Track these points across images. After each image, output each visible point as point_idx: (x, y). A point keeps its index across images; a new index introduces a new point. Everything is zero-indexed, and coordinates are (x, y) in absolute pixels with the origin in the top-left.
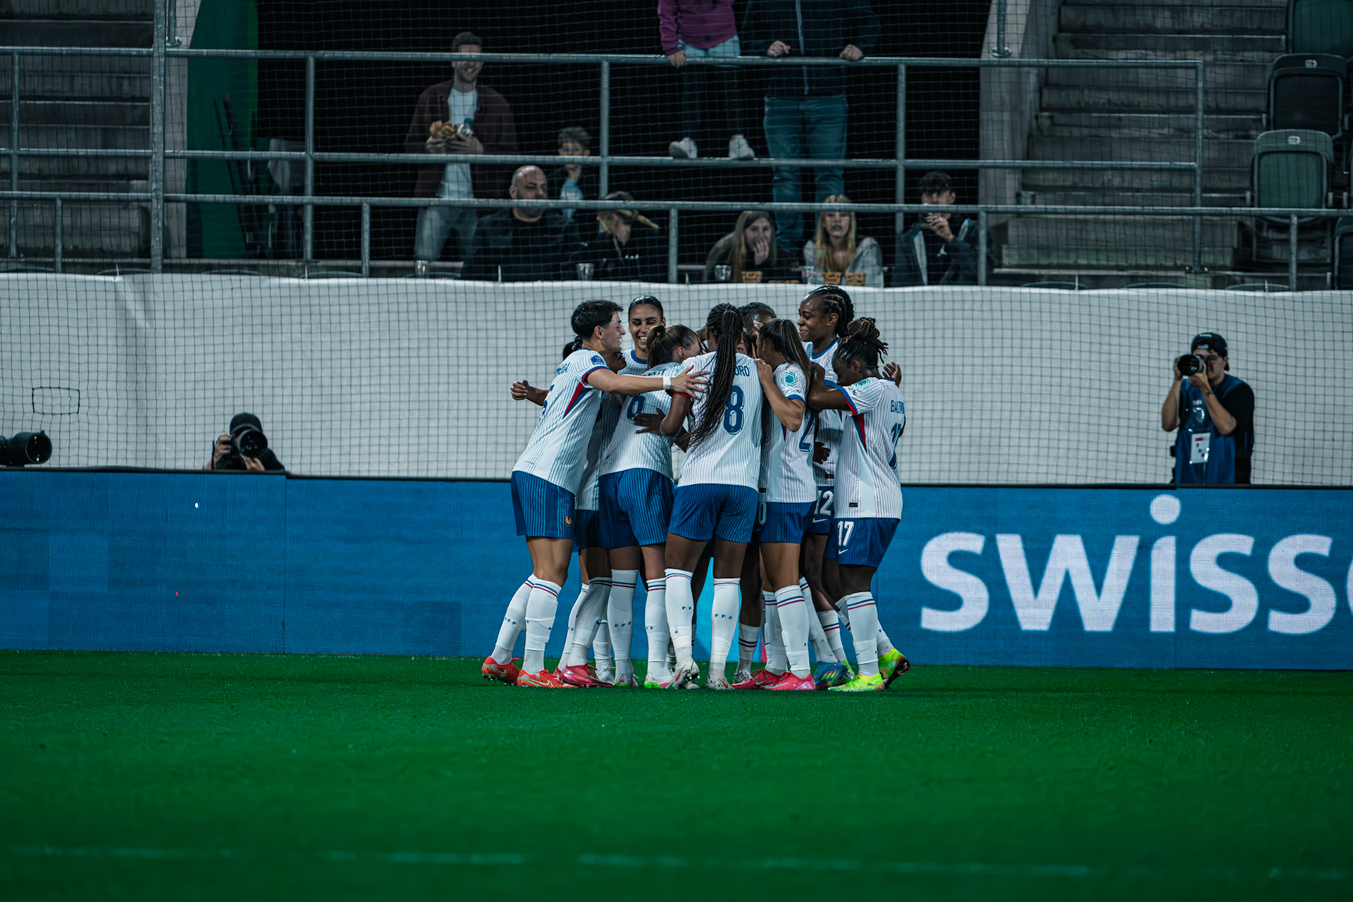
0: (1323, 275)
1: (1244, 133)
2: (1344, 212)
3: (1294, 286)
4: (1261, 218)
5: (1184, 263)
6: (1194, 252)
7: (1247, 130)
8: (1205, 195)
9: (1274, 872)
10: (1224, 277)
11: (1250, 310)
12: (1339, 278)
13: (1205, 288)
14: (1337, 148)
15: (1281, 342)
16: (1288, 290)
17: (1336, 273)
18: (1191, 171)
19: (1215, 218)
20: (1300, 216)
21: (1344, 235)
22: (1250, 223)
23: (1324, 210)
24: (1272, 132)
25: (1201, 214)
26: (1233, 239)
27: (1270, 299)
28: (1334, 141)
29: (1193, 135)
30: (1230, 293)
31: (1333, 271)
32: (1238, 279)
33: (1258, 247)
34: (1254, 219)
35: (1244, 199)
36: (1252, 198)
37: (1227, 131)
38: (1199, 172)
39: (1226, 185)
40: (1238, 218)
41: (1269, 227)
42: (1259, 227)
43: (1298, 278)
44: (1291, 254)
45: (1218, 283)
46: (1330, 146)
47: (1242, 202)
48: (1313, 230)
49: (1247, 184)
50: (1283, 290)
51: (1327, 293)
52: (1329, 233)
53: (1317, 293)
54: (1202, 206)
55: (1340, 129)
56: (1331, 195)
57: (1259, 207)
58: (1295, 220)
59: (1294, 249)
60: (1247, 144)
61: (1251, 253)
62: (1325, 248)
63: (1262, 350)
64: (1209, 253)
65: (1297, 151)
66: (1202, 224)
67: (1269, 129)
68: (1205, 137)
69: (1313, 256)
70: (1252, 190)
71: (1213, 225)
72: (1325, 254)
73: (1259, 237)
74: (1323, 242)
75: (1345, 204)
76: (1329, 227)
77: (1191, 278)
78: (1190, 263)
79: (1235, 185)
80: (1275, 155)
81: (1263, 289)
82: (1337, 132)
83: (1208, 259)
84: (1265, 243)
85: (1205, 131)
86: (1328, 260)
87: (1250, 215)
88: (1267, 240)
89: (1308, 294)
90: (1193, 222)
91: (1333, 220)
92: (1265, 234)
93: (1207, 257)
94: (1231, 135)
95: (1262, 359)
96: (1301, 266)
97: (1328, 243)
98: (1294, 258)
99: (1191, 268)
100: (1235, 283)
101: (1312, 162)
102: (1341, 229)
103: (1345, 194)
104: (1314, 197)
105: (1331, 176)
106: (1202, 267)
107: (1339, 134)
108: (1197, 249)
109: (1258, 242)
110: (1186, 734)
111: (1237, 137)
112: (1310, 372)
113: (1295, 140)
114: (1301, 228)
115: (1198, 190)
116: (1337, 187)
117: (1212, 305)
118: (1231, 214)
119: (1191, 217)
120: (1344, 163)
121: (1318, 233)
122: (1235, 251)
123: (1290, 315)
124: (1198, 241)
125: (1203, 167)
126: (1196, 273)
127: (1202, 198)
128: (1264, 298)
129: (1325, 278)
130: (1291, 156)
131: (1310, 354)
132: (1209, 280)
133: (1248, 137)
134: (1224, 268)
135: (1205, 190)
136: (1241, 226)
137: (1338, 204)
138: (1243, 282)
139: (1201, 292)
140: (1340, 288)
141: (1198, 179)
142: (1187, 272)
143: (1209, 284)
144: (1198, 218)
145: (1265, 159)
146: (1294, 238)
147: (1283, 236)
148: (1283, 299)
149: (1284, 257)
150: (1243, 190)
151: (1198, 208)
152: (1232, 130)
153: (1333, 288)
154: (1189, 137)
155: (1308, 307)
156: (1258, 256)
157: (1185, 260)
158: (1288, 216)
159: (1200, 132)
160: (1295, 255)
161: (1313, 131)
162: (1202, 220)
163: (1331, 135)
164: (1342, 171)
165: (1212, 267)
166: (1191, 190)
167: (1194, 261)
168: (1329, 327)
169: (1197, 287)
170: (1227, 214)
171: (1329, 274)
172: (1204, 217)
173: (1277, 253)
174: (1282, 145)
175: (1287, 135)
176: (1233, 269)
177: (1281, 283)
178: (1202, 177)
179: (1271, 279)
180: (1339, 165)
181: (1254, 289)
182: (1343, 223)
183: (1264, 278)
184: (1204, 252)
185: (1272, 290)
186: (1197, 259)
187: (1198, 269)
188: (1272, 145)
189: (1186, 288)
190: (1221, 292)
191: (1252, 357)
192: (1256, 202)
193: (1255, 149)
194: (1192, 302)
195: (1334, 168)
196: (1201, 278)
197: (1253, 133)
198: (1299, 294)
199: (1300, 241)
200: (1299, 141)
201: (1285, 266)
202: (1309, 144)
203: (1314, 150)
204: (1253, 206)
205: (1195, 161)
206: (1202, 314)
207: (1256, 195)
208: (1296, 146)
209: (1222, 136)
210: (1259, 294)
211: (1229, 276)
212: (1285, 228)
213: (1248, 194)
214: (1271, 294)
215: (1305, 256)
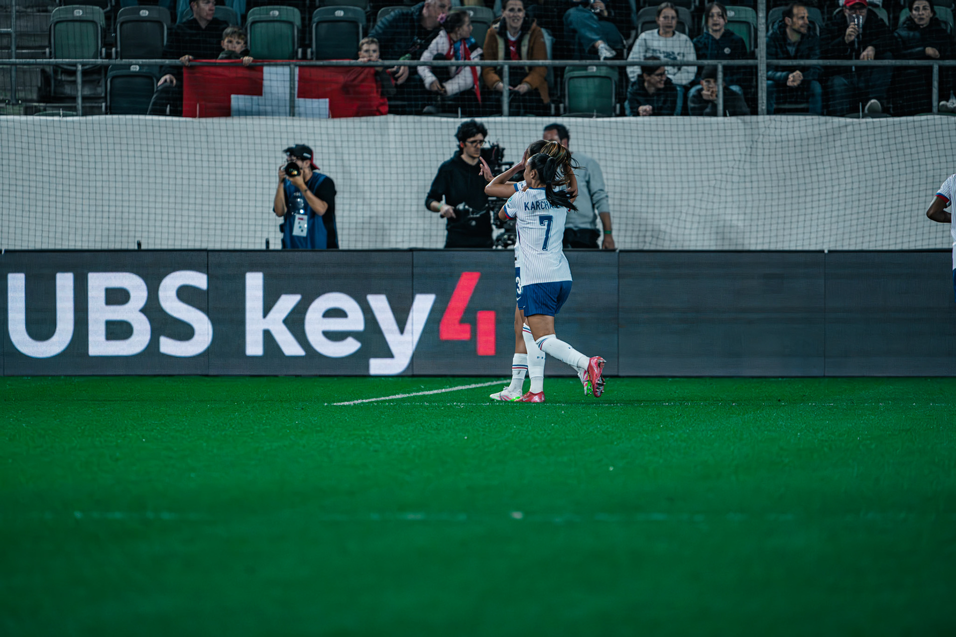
0: (100, 105)
1: (44, 8)
2: (113, 61)
3: (80, 112)
4: (57, 66)
5: (5, 98)
6: (11, 90)
7: (47, 6)
8: (18, 51)
9: (78, 515)
10: (32, 107)
11: (51, 130)
12: (110, 107)
13: (20, 114)
14: (108, 18)
15: (72, 151)
16: (77, 115)
17: (108, 104)
18: (8, 34)
19: (25, 67)
20: (83, 65)
21: (114, 78)
22: (49, 69)
23: (99, 61)
24: (63, 7)
25: (15, 64)
26: (38, 81)
27: (64, 121)
28: (105, 13)
29: (9, 10)
30: (36, 118)
31: (106, 102)
32: (42, 108)
33: (55, 86)
34: (52, 68)
35: (45, 53)
36: (50, 53)
37: (32, 7)
38: (14, 35)
39: (31, 44)
40: (42, 67)
41: (62, 72)
42: (55, 72)
43: (83, 107)
44: (77, 91)
45: (28, 112)
46: (103, 17)
47: (43, 55)
48: (92, 74)
49: (47, 43)
50: (73, 115)
51: (102, 117)
52: (103, 76)
53: (96, 117)
54: (16, 58)
55: (109, 5)
56: (104, 50)
57: (55, 58)
58: (80, 67)
59: (79, 87)
60: (46, 16)
61: (50, 91)
62: (101, 86)
63: (59, 156)
64: (22, 91)
65: (80, 21)
66: (16, 71)
67: (61, 6)
68: (17, 12)
69: (92, 92)
70: (50, 47)
71: (24, 72)
72: (100, 90)
73: (56, 80)
74: (99, 82)
75: (114, 55)
76: (103, 71)
77: (10, 107)
78: (9, 98)
79: (37, 44)
80: (65, 24)
81: (59, 115)
82: (107, 6)
83: (21, 95)
84: (61, 83)
85: (17, 7)
86: (103, 95)
87: (49, 64)
88: (61, 81)
89: (89, 118)
90: (11, 70)
91: (106, 67)
92: (59, 78)
93: (20, 93)
94: (35, 9)
95: (59, 163)
96: (84, 98)
97: (103, 82)
98: (79, 94)
99: (9, 101)
100: (40, 111)
101: (90, 27)
102: (111, 74)
103: (114, 50)
104: (92, 51)
105: (104, 37)
106: (18, 101)
107: (109, 8)
108: (14, 88)
109: (55, 83)
110: (13, 421)
111: (39, 11)
112: (92, 171)
113: (78, 13)
114: (85, 73)
115: (13, 48)
116: (108, 45)
117: (24, 126)
118: (36, 64)
119: (9, 67)
120: (112, 27)
121: (95, 77)
122: (40, 89)
123: (77, 132)
124: (13, 83)
125: (16, 32)
126: (13, 105)
127: (16, 53)
128: (60, 121)
129: (101, 107)
130: (77, 24)
131: (92, 159)
132: (22, 109)
133: (46, 11)
134: (32, 101)
135: (18, 48)
136: (43, 71)
137: (108, 56)
138: (45, 110)
139: (17, 118)
140: (111, 114)
141: (13, 40)
142: (6, 104)
143: (22, 112)
144: (14, 67)
145: (58, 26)
146: (79, 79)
147: (72, 79)
148: (73, 122)
149: (73, 93)
150: (44, 47)
151: (13, 60)
152: (36, 6)
153: (106, 114)
154: (6, 12)
155: (90, 127)
156: (55, 93)
157: (6, 96)
158: (75, 65)
159: (14, 8)
160: (80, 91)
161: (91, 7)
162: (16, 68)
163: (103, 9)
164: (111, 33)
165: (25, 100)
166: (9, 48)
167: (11, 96)
168: (104, 140)
169: (14, 114)
170: (32, 64)
171: (104, 104)
172: (18, 66)
173: (68, 90)
174: (69, 17)
175: (74, 9)
176: (39, 102)
177: (71, 110)
178: (16, 38)
179: (64, 108)
180: (109, 29)
181: (53, 115)
182: (112, 70)
183: (58, 108)
184: (19, 90)
185: (65, 115)
186: (13, 95)
187: (14, 102)
188: (63, 16)
189: (6, 115)
190: (30, 118)
191: (52, 162)
192: (53, 55)
193: (52, 19)
194: (11, 124)
195: (106, 32)
196: (16, 108)
197: (49, 8)
198: (83, 119)
199: (84, 83)
200: (81, 14)
201: (74, 99)
202: (88, 15)
203: (91, 19)
204: (51, 58)
205: (11, 27)
206: (18, 132)
207: (53, 50)
208: (80, 17)
209: (29, 10)
210: (56, 118)
211: (35, 107)
212: (74, 73)
213: (47, 50)
214: (65, 119)
215: (87, 92)
